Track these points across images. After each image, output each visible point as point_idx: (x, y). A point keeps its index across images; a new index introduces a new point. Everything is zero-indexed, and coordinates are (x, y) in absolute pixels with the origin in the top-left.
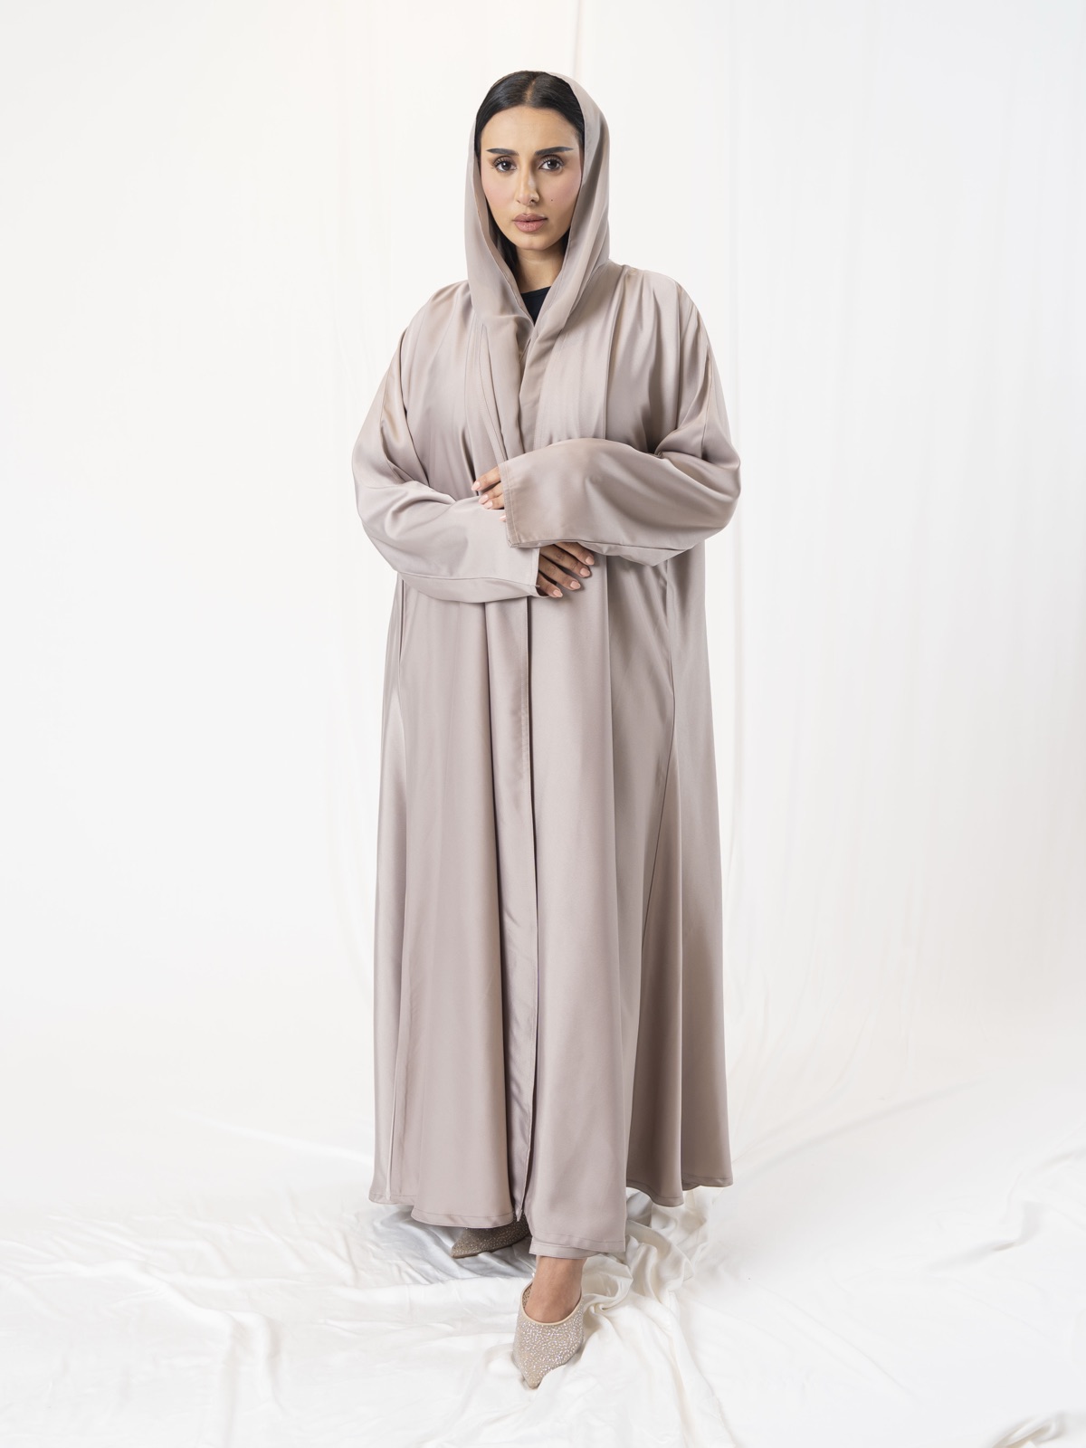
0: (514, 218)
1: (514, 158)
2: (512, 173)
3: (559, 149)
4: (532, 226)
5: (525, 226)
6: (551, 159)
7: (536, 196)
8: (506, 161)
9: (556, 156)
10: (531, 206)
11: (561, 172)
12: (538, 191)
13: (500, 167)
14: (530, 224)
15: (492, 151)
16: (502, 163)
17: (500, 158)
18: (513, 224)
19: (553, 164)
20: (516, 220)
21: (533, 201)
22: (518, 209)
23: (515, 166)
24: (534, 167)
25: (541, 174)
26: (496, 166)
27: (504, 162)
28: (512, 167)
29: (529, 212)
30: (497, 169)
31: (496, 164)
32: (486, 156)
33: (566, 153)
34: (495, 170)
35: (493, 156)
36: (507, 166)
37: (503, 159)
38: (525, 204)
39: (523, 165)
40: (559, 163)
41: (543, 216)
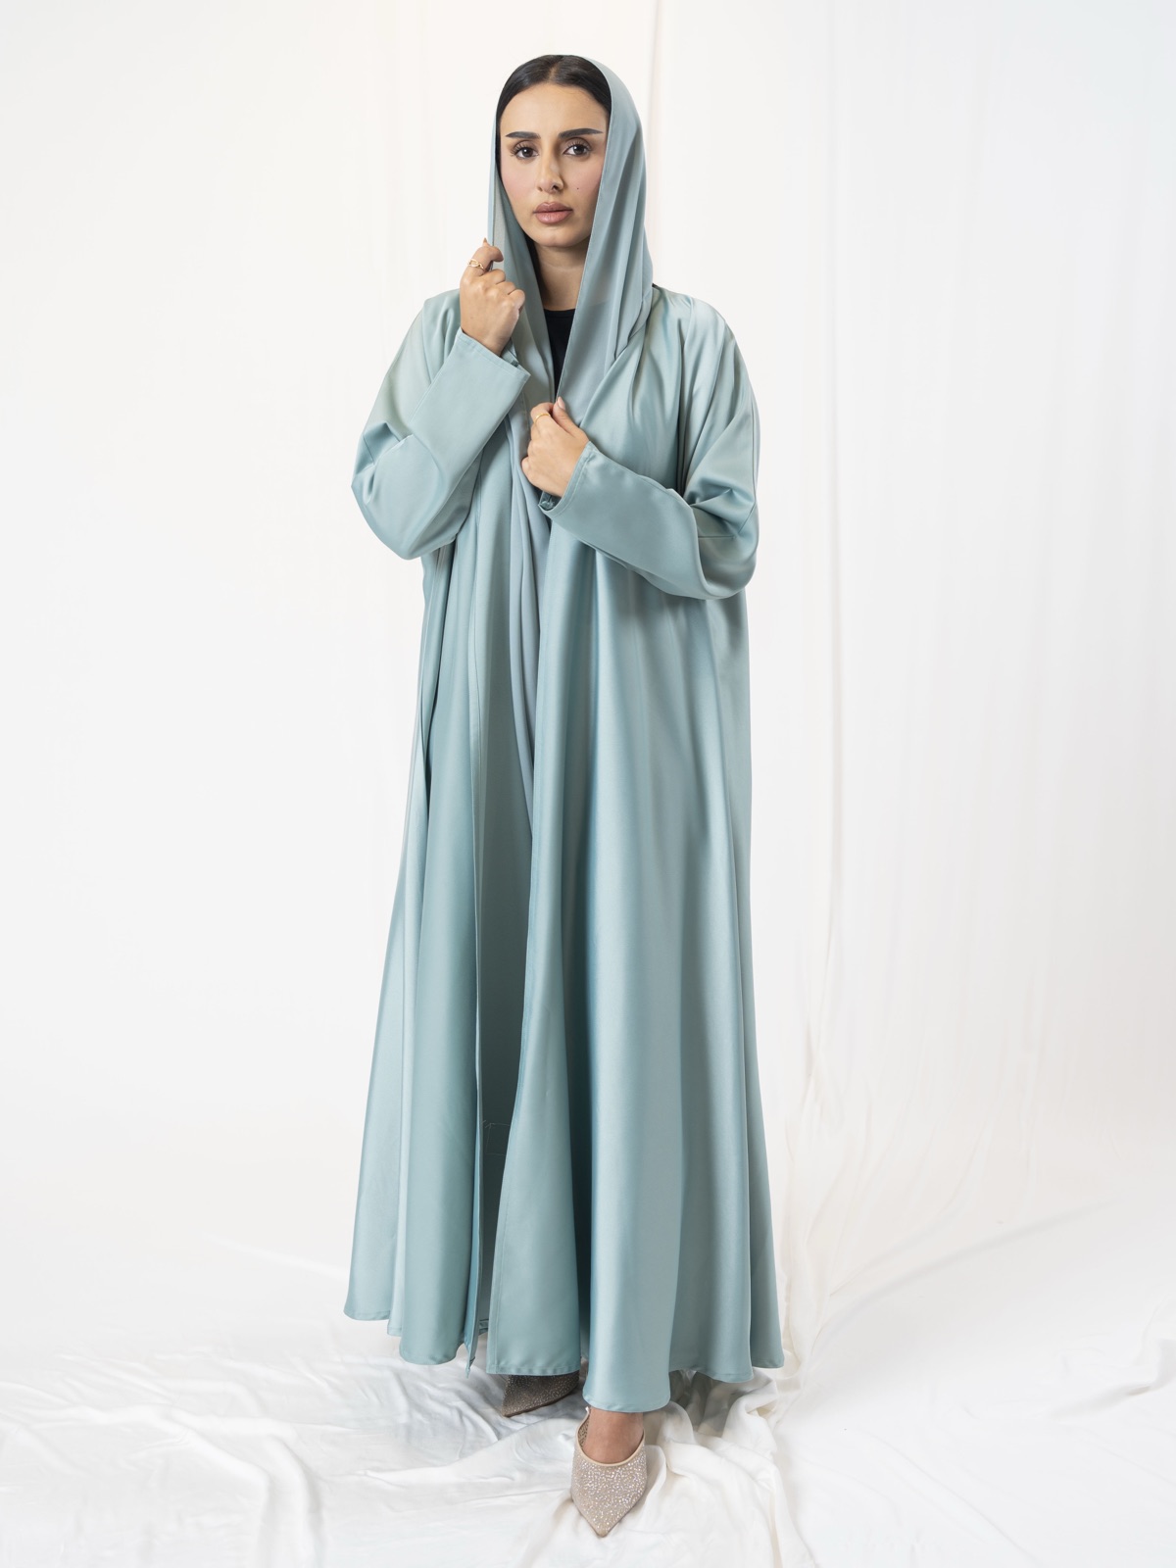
0: (535, 209)
1: (536, 143)
2: (533, 160)
3: (586, 132)
4: (553, 217)
5: (546, 218)
6: (578, 143)
7: (560, 183)
8: (527, 147)
9: (583, 139)
10: (553, 193)
11: (588, 158)
12: (562, 178)
13: (521, 154)
14: (552, 214)
15: (512, 135)
16: (518, 151)
17: (515, 146)
18: (533, 216)
19: (579, 149)
20: (540, 211)
21: (555, 187)
22: (538, 199)
23: (537, 152)
24: (557, 151)
25: (566, 159)
27: (525, 148)
28: (534, 153)
29: (551, 199)
30: (518, 157)
31: (515, 151)
32: (506, 142)
33: (594, 137)
34: (514, 158)
35: (513, 140)
36: (528, 152)
37: (522, 145)
38: (547, 191)
39: (546, 148)
40: (586, 148)
41: (567, 206)
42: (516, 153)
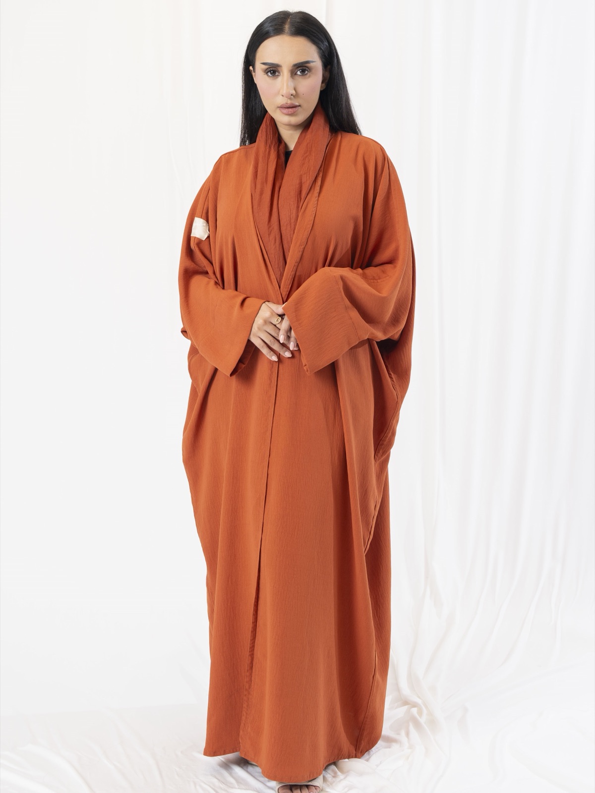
0: (279, 106)
1: (279, 69)
2: (277, 78)
3: (308, 62)
5: (286, 111)
6: (302, 68)
7: (294, 92)
9: (306, 66)
10: (290, 99)
11: (309, 76)
12: (295, 89)
13: (269, 74)
14: (290, 110)
15: (264, 64)
16: (268, 72)
17: (268, 69)
18: (278, 110)
19: (303, 71)
20: (282, 107)
21: (292, 95)
22: (281, 101)
23: (279, 73)
24: (293, 73)
25: (296, 77)
26: (267, 73)
27: (272, 70)
28: (277, 74)
29: (289, 102)
30: (268, 75)
31: (266, 72)
32: (259, 67)
33: (312, 65)
34: (266, 75)
35: (265, 66)
36: (273, 73)
37: (271, 69)
38: (288, 97)
39: (285, 72)
40: (307, 70)
41: (297, 104)
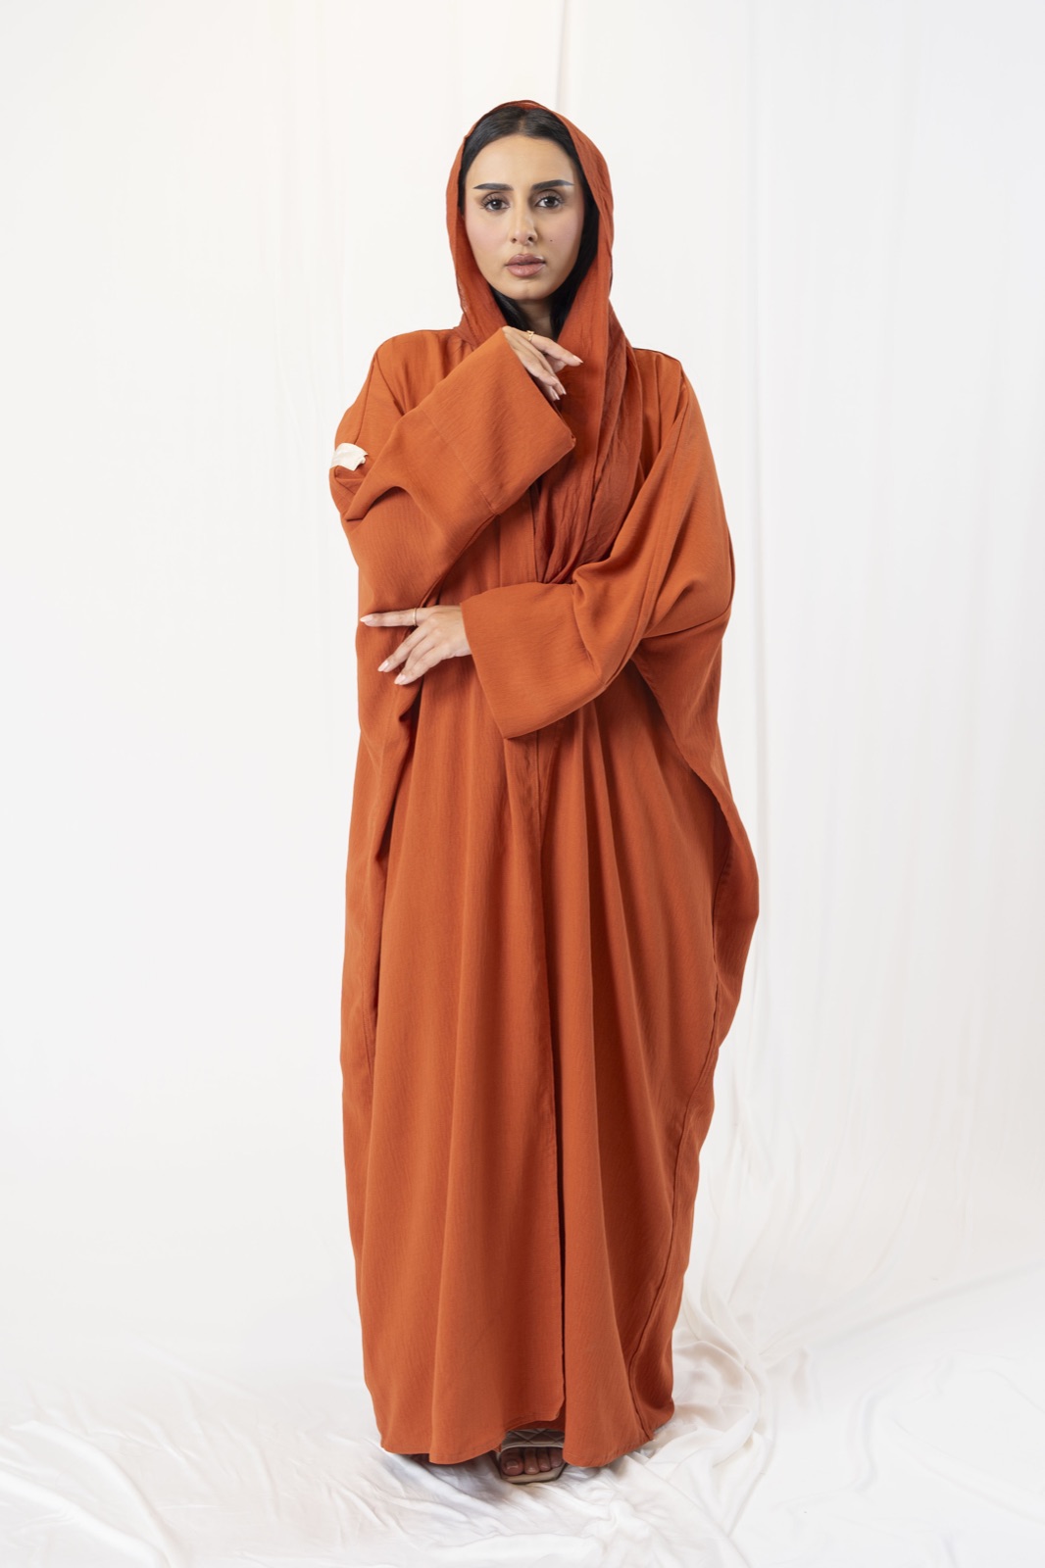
0: (507, 261)
1: (507, 195)
2: (503, 213)
3: (558, 183)
4: (527, 270)
5: (519, 271)
6: (546, 195)
7: (534, 234)
8: (497, 199)
9: (555, 191)
10: (528, 245)
11: (561, 210)
12: (537, 230)
13: (490, 207)
14: (523, 267)
15: (480, 187)
16: (488, 203)
17: (486, 197)
18: (505, 271)
19: (551, 202)
20: (511, 264)
21: (531, 239)
22: (510, 251)
23: (507, 203)
24: (532, 204)
25: (538, 209)
27: (495, 200)
28: (503, 205)
29: (526, 251)
30: (487, 209)
31: (484, 203)
32: (472, 195)
33: (563, 189)
34: (484, 211)
35: (482, 193)
36: (497, 204)
37: (493, 196)
38: (522, 243)
39: (519, 199)
40: (558, 200)
41: (541, 258)
42: (486, 205)
